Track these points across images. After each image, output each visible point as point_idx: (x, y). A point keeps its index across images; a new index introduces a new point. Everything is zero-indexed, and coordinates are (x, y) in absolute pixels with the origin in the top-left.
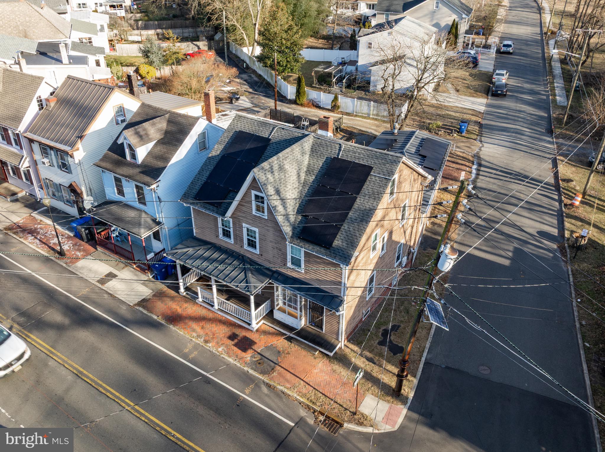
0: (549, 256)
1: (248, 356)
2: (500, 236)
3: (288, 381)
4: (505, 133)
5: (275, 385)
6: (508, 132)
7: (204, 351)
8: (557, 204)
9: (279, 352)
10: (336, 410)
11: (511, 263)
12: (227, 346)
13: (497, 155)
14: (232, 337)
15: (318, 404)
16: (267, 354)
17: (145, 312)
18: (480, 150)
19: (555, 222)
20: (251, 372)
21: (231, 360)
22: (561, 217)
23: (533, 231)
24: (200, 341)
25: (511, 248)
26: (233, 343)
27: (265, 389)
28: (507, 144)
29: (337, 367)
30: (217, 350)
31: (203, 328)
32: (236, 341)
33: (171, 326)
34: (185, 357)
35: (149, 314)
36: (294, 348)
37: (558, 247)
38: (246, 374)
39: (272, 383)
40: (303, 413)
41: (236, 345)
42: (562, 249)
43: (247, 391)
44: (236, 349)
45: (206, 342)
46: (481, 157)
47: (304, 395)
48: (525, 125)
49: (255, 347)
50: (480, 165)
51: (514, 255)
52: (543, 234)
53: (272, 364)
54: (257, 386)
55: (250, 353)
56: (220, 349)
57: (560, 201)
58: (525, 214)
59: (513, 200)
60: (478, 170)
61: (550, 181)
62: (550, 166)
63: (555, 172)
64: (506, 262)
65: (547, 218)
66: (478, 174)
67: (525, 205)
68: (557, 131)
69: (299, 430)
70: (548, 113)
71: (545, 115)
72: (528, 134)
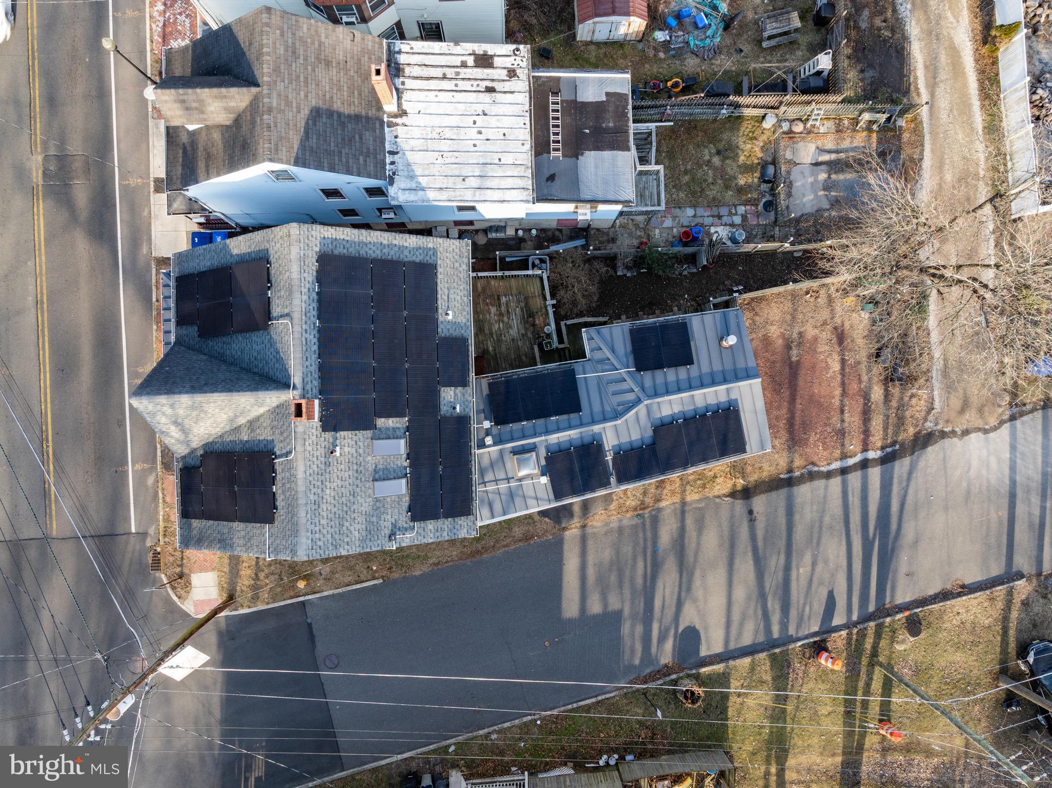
0: (630, 659)
2: (639, 581)
8: (816, 628)
11: (570, 620)
18: (966, 432)
19: (747, 640)
23: (689, 616)
25: (613, 606)
27: (151, 480)
37: (666, 666)
42: (666, 671)
46: (930, 448)
47: (167, 520)
50: (887, 459)
51: (595, 617)
52: (691, 637)
57: (827, 630)
58: (740, 593)
59: (775, 562)
60: (864, 464)
61: (903, 595)
62: (972, 576)
63: (945, 595)
64: (570, 608)
65: (750, 627)
66: (844, 471)
67: (772, 581)
69: (132, 540)
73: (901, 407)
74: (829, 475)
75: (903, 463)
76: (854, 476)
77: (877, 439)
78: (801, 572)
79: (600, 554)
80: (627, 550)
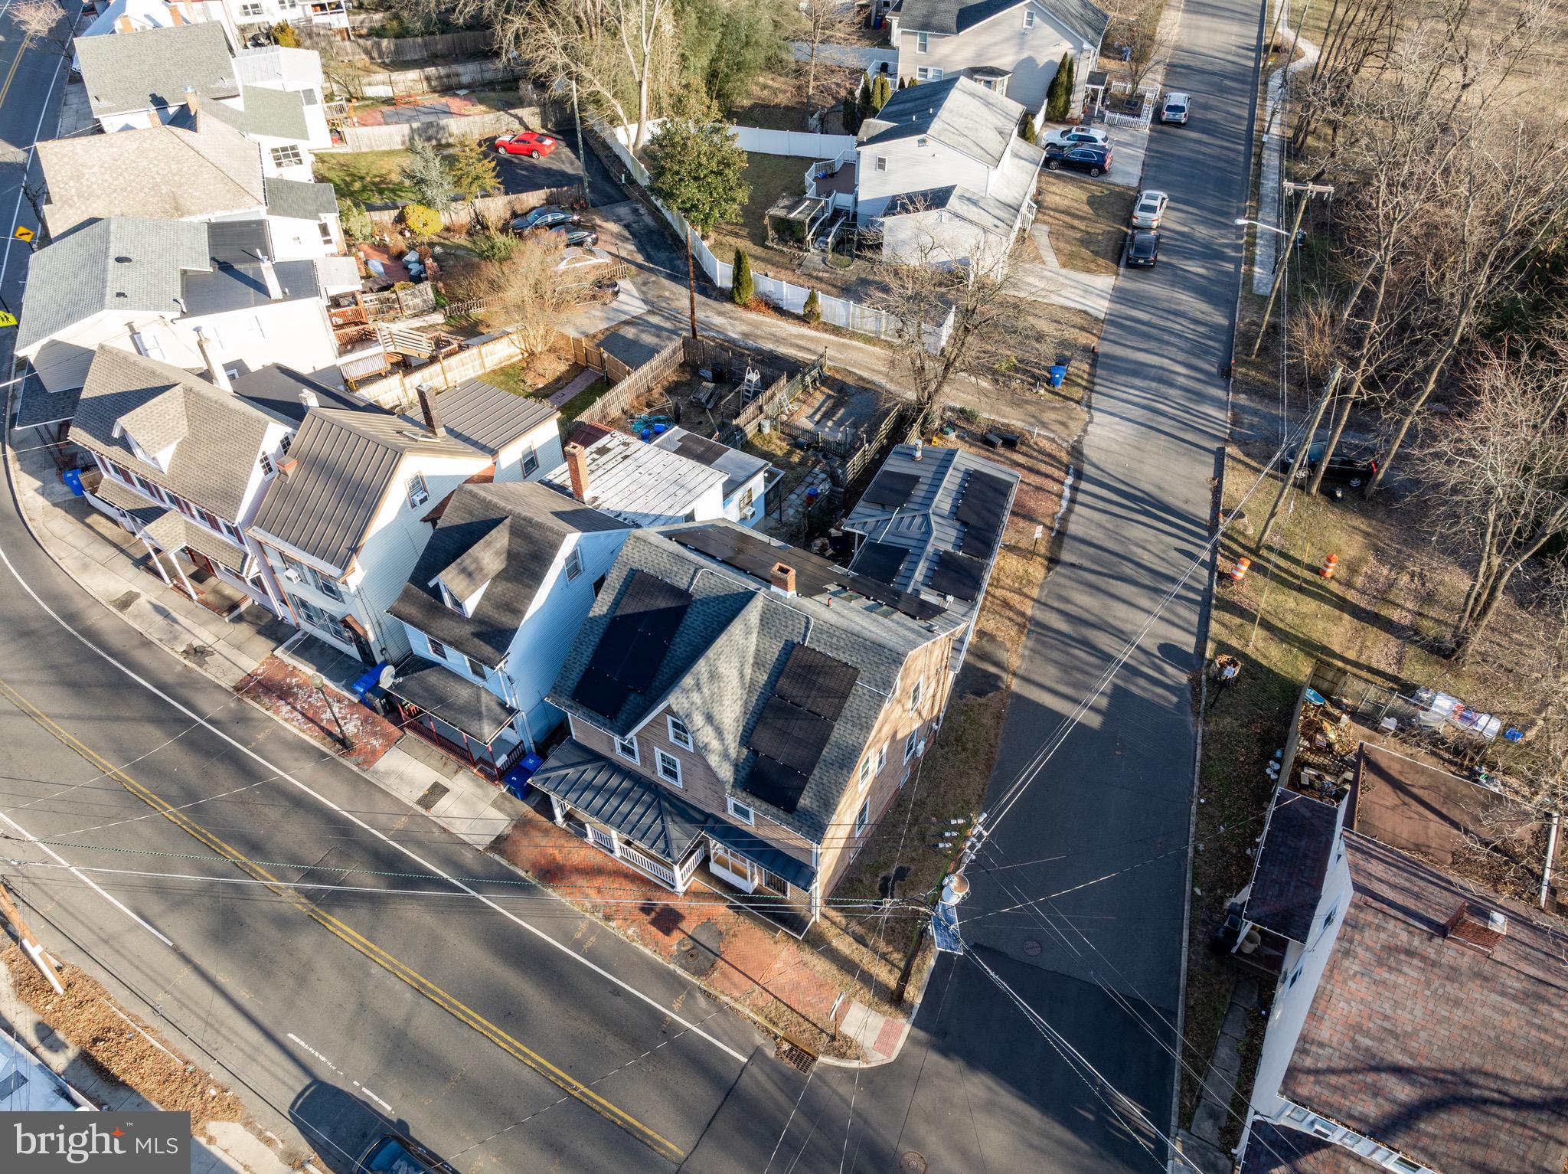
0: (1169, 702)
1: (674, 941)
2: (1092, 659)
3: (735, 986)
4: (1138, 382)
5: (717, 994)
6: (1145, 378)
7: (605, 935)
8: (1206, 573)
9: (721, 933)
10: (807, 1035)
11: (1103, 724)
12: (639, 926)
13: (1115, 447)
14: (646, 910)
15: (781, 1025)
16: (702, 938)
17: (504, 863)
18: (1085, 431)
19: (1195, 619)
20: (680, 971)
21: (648, 952)
22: (1206, 605)
24: (597, 919)
25: (1106, 688)
26: (649, 918)
27: (702, 1001)
28: (1138, 413)
29: (808, 956)
30: (625, 934)
31: (599, 891)
32: (653, 915)
33: (550, 891)
34: (577, 946)
35: (512, 868)
36: (745, 925)
37: (1190, 680)
38: (672, 975)
39: (712, 991)
40: (759, 1039)
41: (653, 923)
42: (1195, 683)
43: (676, 1006)
44: (653, 930)
45: (607, 918)
46: (1085, 452)
47: (760, 1010)
48: (1181, 356)
49: (684, 925)
50: (1079, 475)
51: (1110, 704)
52: (1169, 651)
53: (711, 956)
54: (691, 995)
55: (677, 935)
56: (630, 932)
57: (1212, 566)
58: (1145, 602)
59: (1128, 569)
60: (1074, 489)
61: (1205, 513)
62: (1210, 472)
63: (1217, 491)
64: (1095, 721)
65: (1183, 611)
66: (1072, 501)
67: (1146, 579)
68: (1240, 371)
69: (754, 1069)
70: (1231, 318)
71: (1225, 322)
72: (1182, 380)
73: (1041, 451)
74: (1070, 510)
75: (1088, 469)
76: (1080, 497)
77: (1057, 473)
78: (1146, 558)
79: (1049, 674)
80: (1055, 655)
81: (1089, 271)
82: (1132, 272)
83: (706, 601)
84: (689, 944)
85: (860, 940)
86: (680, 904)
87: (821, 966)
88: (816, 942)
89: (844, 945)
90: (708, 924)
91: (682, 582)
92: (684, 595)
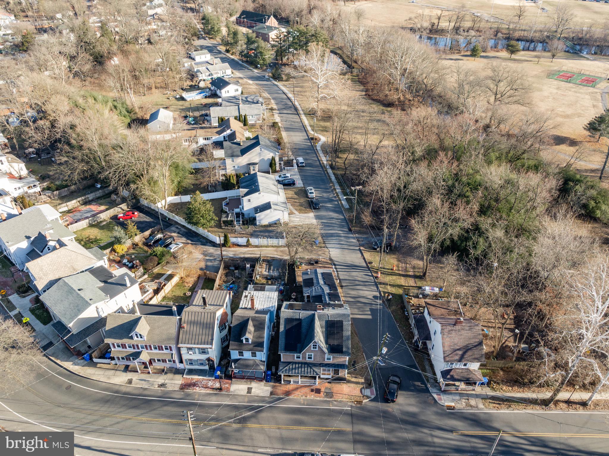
0: (381, 308)
1: (322, 395)
2: (362, 305)
3: (340, 396)
4: (334, 238)
6: (335, 237)
7: (308, 400)
8: (372, 278)
9: (330, 388)
10: (358, 398)
11: (372, 317)
12: (313, 395)
13: (338, 256)
14: (312, 390)
15: (352, 399)
16: (327, 391)
17: (276, 396)
18: (330, 254)
19: (376, 288)
20: (327, 399)
21: (318, 399)
22: (376, 285)
23: (371, 297)
24: (304, 397)
25: (368, 309)
26: (314, 392)
27: (335, 403)
28: (338, 246)
29: (349, 385)
31: (300, 392)
33: (290, 397)
34: (304, 404)
35: (278, 397)
36: (333, 385)
38: (326, 400)
39: (336, 399)
40: (350, 404)
41: (316, 393)
42: (383, 302)
43: (330, 406)
45: (306, 396)
46: (333, 259)
47: (347, 399)
48: (339, 229)
49: (322, 390)
50: (335, 265)
51: (371, 312)
52: (375, 297)
53: (331, 393)
54: (332, 403)
55: (322, 393)
56: (312, 397)
57: (372, 276)
58: (365, 289)
59: (357, 283)
60: (336, 268)
61: (364, 265)
62: (360, 255)
63: (364, 259)
64: (370, 317)
65: (372, 288)
66: (337, 271)
67: (362, 284)
68: (353, 229)
69: (353, 409)
70: (344, 216)
71: (343, 217)
72: (342, 235)
73: (324, 262)
74: (338, 274)
75: (336, 263)
76: (338, 270)
77: (330, 266)
78: (359, 279)
79: (356, 311)
80: (355, 307)
81: (306, 213)
82: (316, 210)
83: (305, 319)
84: (325, 394)
85: (356, 377)
86: (318, 387)
87: (352, 385)
88: (349, 382)
89: (354, 380)
90: (326, 388)
91: (298, 317)
92: (299, 320)
